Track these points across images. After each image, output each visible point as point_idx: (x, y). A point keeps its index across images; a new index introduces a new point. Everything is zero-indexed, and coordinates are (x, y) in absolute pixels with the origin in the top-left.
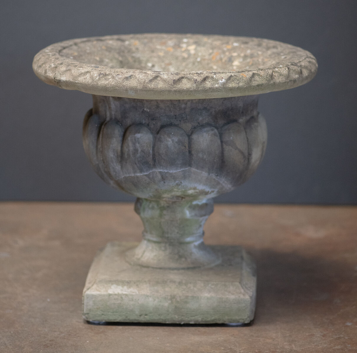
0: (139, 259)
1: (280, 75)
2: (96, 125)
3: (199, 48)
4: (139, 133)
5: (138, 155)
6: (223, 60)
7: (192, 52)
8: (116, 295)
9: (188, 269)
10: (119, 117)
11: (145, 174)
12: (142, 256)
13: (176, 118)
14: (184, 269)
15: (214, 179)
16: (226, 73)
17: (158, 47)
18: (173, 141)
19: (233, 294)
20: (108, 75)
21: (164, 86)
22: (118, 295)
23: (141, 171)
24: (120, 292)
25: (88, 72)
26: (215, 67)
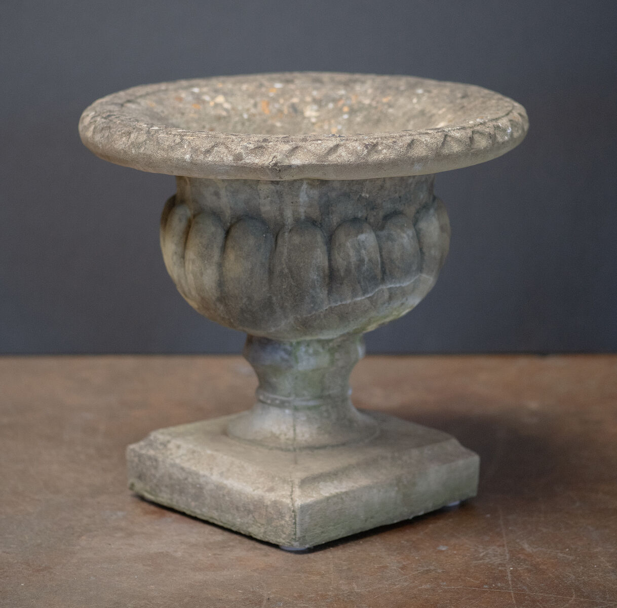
0: (293, 440)
3: (231, 99)
4: (362, 233)
5: (365, 268)
6: (286, 112)
7: (227, 106)
8: (334, 496)
10: (315, 214)
11: (369, 296)
13: (400, 201)
18: (408, 235)
21: (460, 149)
23: (365, 292)
26: (278, 124)
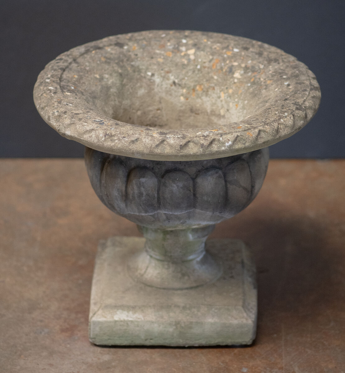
0: (142, 275)
1: (286, 127)
2: (100, 160)
3: (198, 53)
4: (144, 177)
5: (144, 198)
6: (224, 70)
7: (192, 57)
8: (121, 321)
9: (191, 288)
11: (150, 214)
12: (145, 272)
14: (187, 289)
15: (218, 216)
16: (232, 133)
17: (158, 51)
18: (178, 186)
19: (236, 319)
20: (114, 136)
21: (171, 151)
22: (124, 321)
23: (146, 212)
24: (126, 319)
25: (93, 130)
26: (215, 77)
